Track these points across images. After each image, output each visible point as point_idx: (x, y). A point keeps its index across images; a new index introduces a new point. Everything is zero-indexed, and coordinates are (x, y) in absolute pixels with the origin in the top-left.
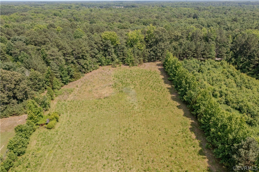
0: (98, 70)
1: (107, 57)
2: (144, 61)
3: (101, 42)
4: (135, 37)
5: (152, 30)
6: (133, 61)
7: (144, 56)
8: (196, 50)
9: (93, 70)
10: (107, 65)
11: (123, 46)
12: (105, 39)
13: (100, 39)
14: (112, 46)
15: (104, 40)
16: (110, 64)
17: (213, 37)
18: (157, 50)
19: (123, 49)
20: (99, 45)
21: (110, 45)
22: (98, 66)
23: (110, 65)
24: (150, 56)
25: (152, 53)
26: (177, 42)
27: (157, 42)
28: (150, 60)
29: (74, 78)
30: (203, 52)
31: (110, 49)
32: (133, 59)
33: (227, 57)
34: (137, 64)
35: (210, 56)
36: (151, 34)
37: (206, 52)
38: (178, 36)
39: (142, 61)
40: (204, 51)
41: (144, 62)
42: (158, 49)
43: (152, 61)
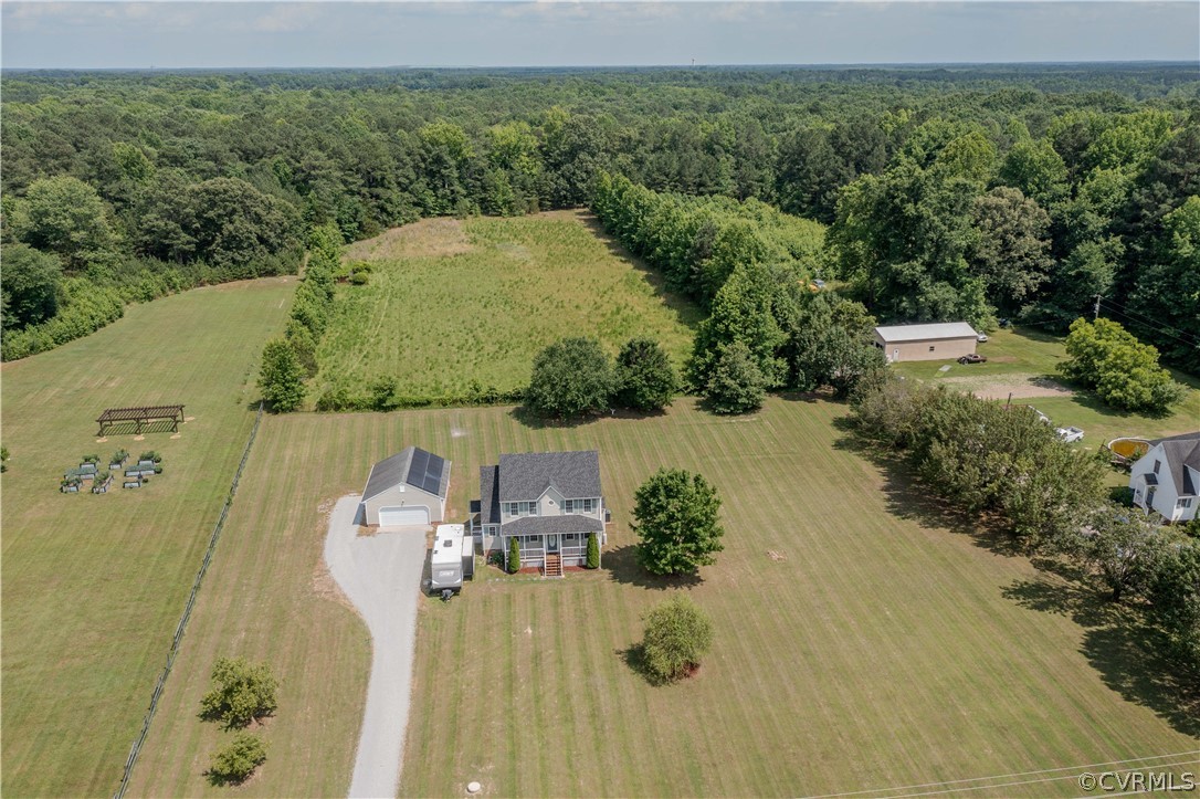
0: (416, 224)
1: (440, 192)
2: (542, 207)
3: (423, 152)
4: (514, 140)
5: (559, 123)
6: (510, 202)
7: (540, 192)
8: (679, 173)
9: (406, 222)
10: (439, 215)
11: (481, 164)
12: (435, 143)
13: (420, 144)
14: (453, 163)
15: (429, 146)
16: (447, 212)
17: (726, 143)
18: (574, 174)
19: (481, 171)
20: (418, 157)
21: (446, 158)
22: (417, 216)
23: (448, 215)
24: (557, 190)
25: (562, 182)
26: (630, 156)
27: (572, 154)
28: (556, 206)
29: (364, 232)
30: (698, 180)
31: (446, 168)
32: (511, 196)
33: (762, 191)
34: (523, 211)
35: (717, 188)
36: (556, 134)
37: (706, 178)
38: (630, 138)
39: (535, 204)
40: (701, 175)
41: (542, 210)
42: (578, 172)
43: (563, 208)
